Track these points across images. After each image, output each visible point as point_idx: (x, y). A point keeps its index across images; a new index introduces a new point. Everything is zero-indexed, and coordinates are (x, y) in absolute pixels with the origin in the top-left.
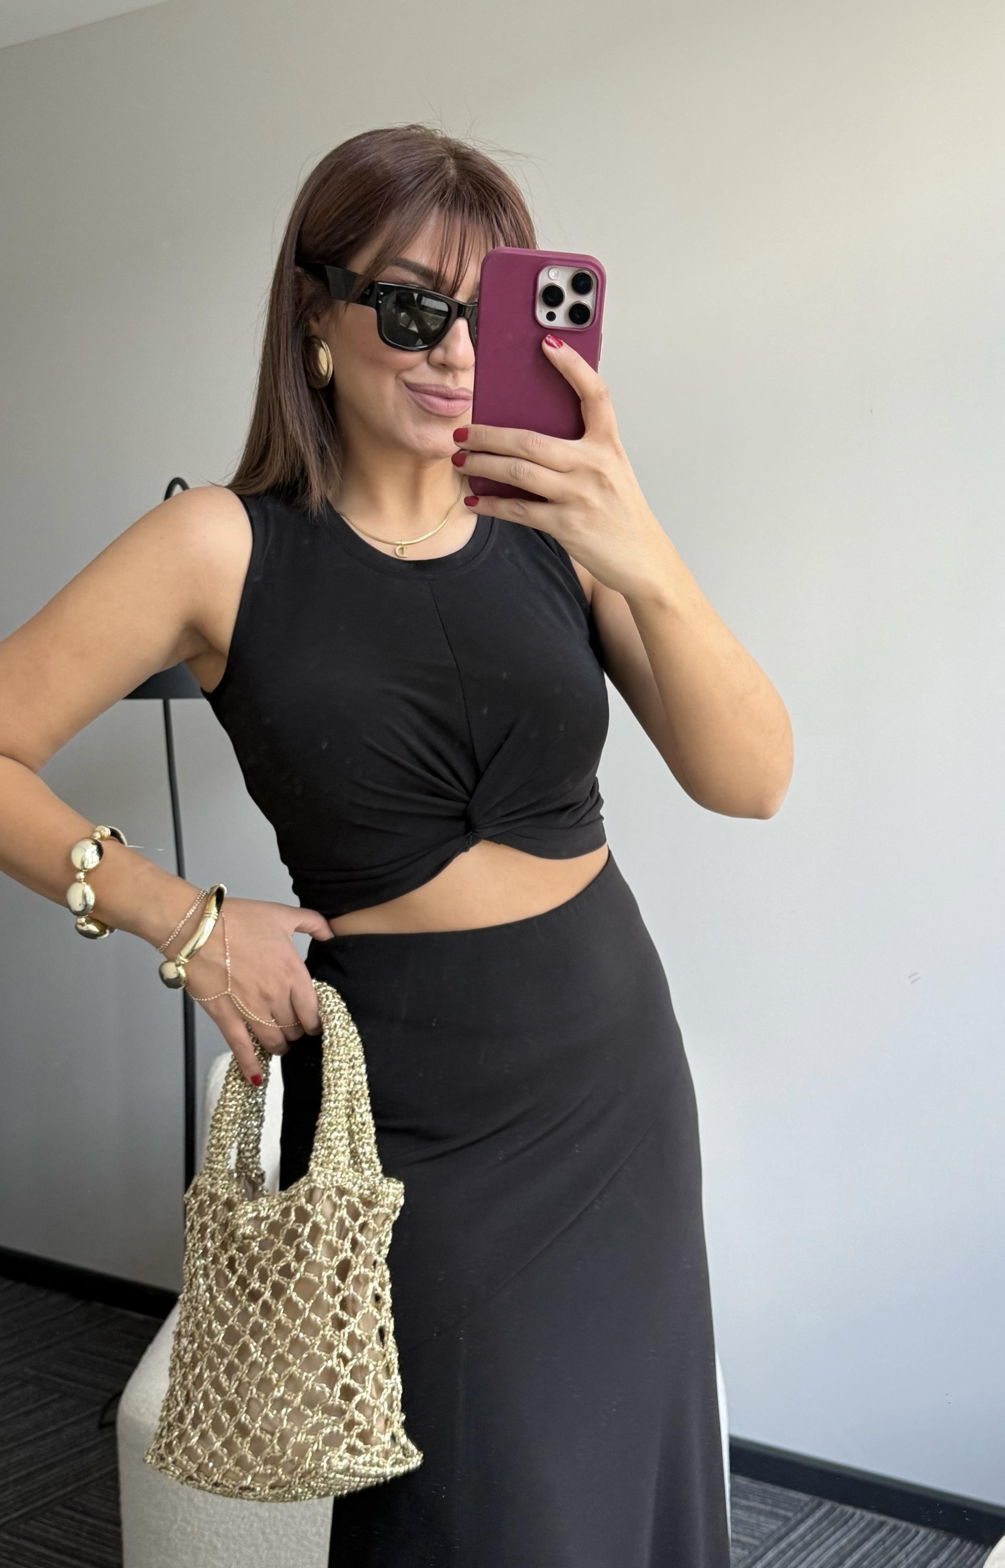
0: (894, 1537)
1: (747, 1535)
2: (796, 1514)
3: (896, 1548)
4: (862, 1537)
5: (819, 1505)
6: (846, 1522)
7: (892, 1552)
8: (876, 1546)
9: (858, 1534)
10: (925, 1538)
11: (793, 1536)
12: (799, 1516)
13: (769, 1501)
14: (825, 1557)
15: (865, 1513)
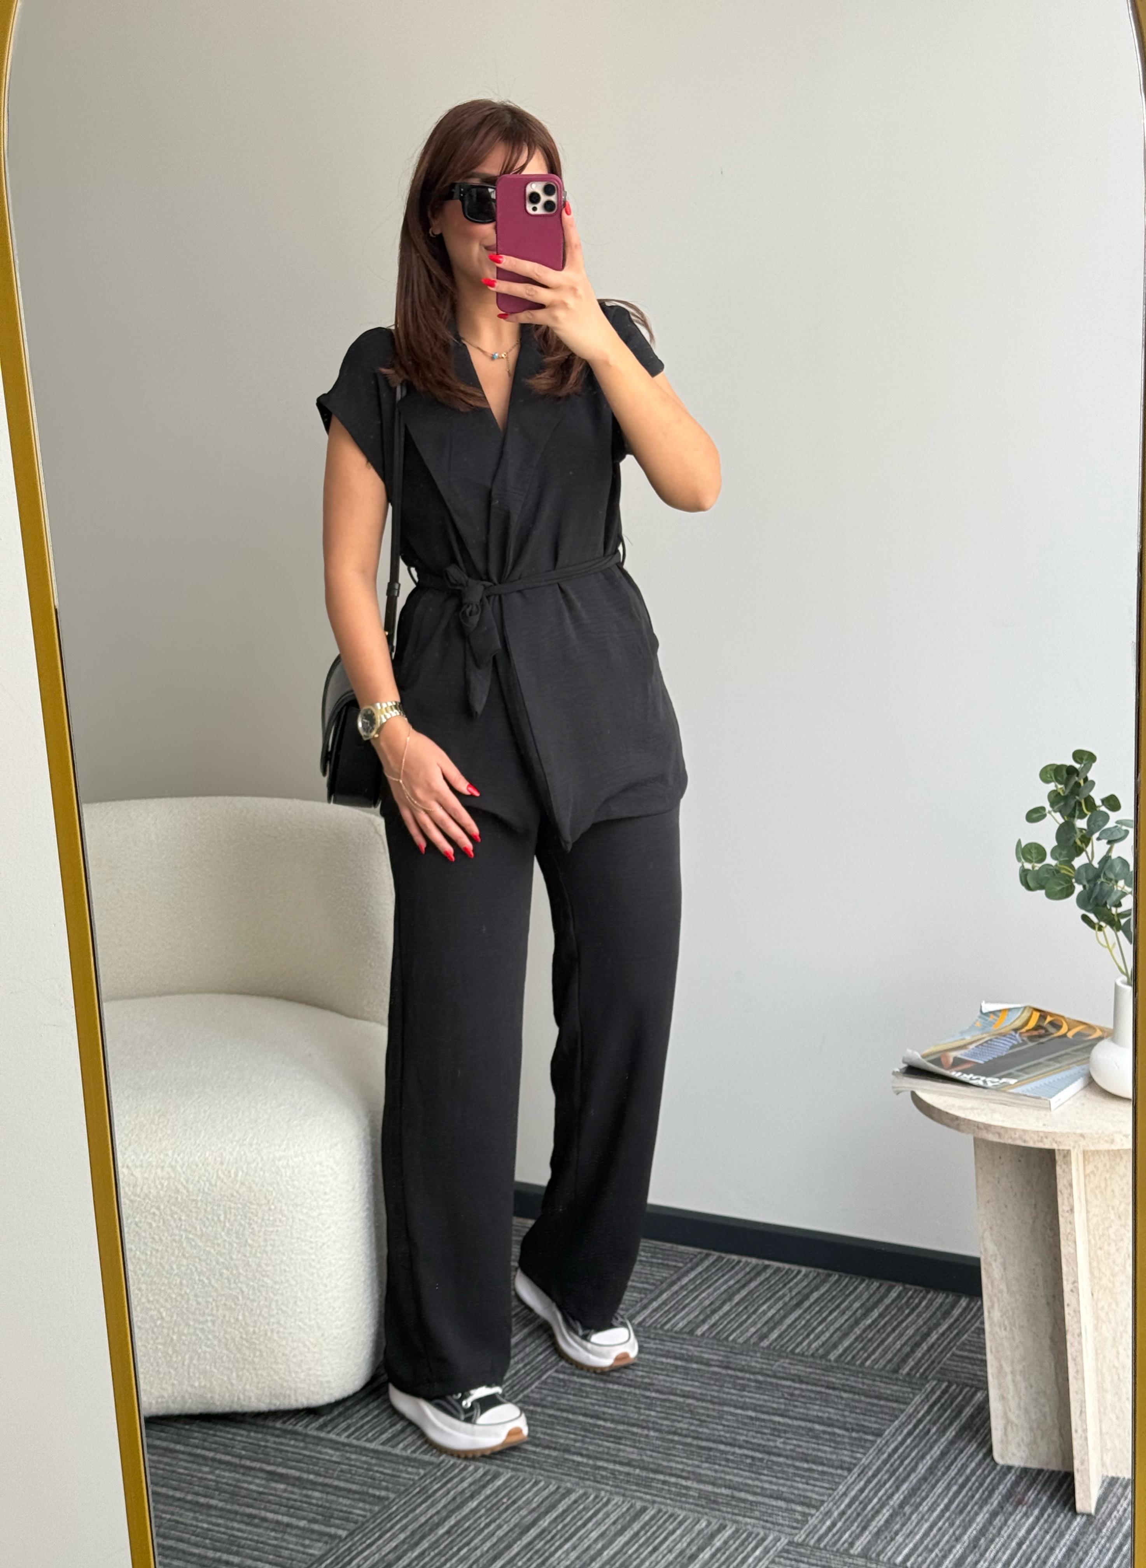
0: (777, 1278)
1: (643, 1283)
2: (686, 1264)
3: (781, 1286)
4: (748, 1277)
5: (707, 1255)
6: (733, 1268)
7: (777, 1289)
8: (761, 1284)
9: (745, 1276)
10: (806, 1276)
11: (685, 1280)
12: (689, 1265)
13: (660, 1256)
14: (715, 1294)
15: (749, 1260)
